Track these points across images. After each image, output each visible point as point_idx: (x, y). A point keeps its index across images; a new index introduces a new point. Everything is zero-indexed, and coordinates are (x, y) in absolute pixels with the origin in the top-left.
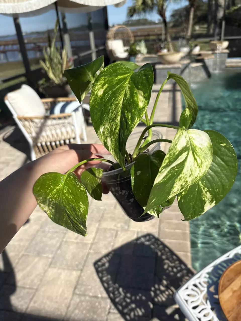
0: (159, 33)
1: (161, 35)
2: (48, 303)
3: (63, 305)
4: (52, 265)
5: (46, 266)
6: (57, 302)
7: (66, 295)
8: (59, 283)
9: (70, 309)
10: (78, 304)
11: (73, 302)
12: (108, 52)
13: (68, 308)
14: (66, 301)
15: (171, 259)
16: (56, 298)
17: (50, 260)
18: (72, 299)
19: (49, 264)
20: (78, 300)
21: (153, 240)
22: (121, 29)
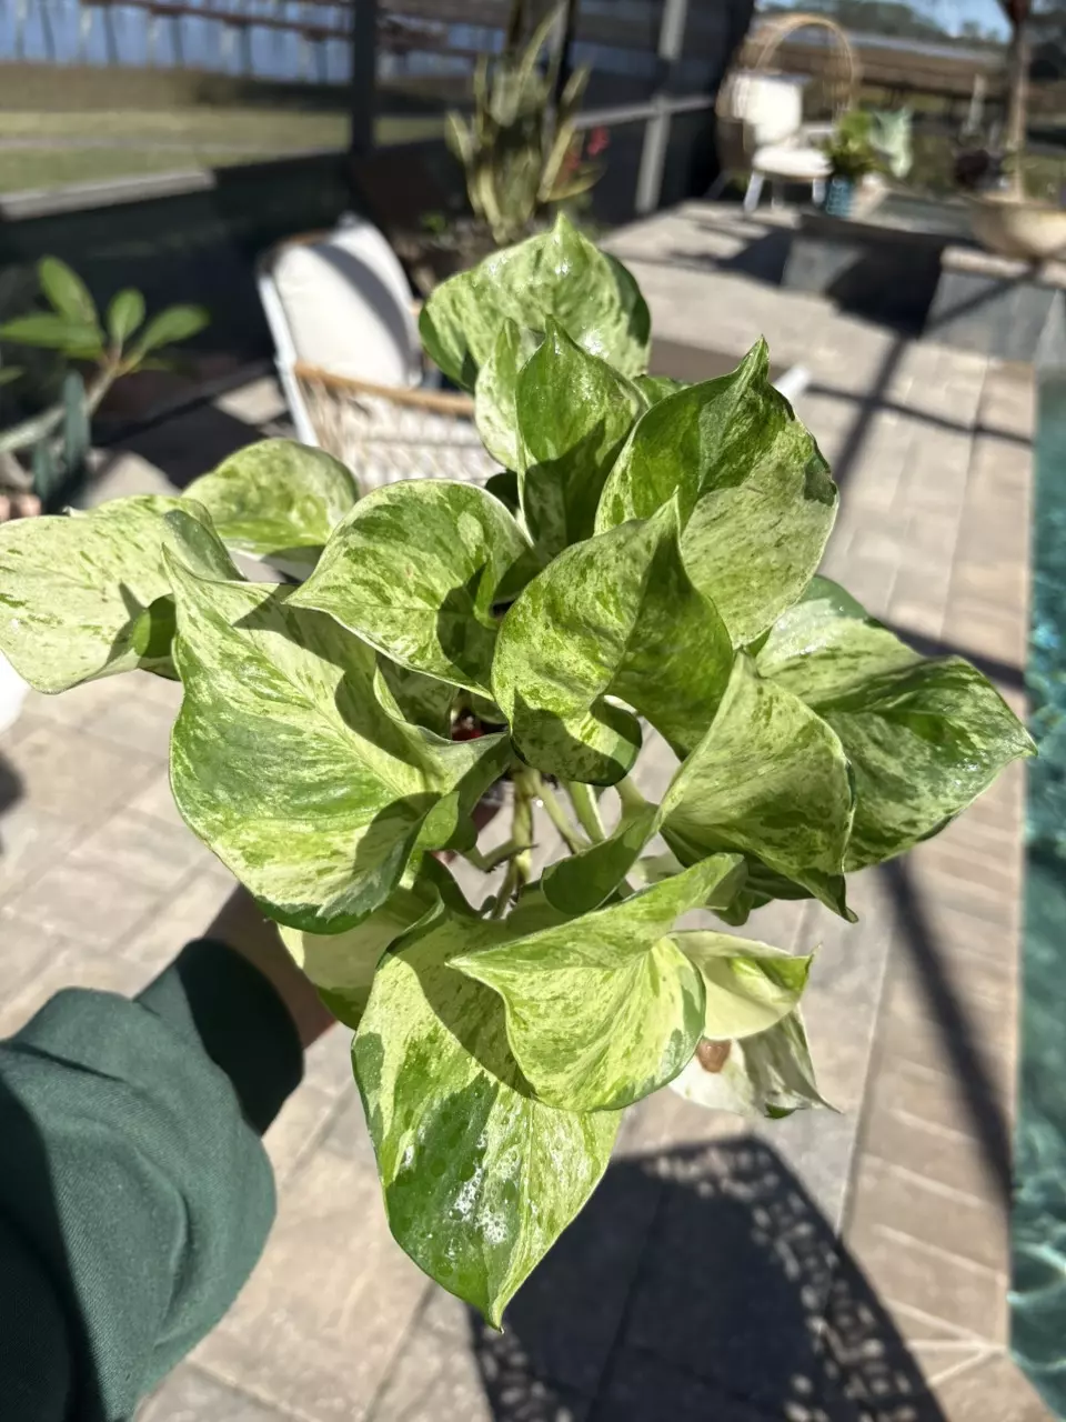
0: (959, 86)
1: (966, 97)
2: (293, 1335)
3: (363, 1368)
4: (334, 1142)
5: (305, 1134)
6: (332, 1344)
7: (381, 1320)
8: (356, 1243)
9: (390, 1398)
10: (431, 1387)
11: (407, 1365)
12: (725, 132)
13: (384, 1387)
14: (376, 1350)
15: (845, 1321)
16: (334, 1321)
17: (327, 1112)
18: (404, 1350)
19: (317, 1128)
20: (435, 1363)
21: (771, 1180)
22: (814, 34)
